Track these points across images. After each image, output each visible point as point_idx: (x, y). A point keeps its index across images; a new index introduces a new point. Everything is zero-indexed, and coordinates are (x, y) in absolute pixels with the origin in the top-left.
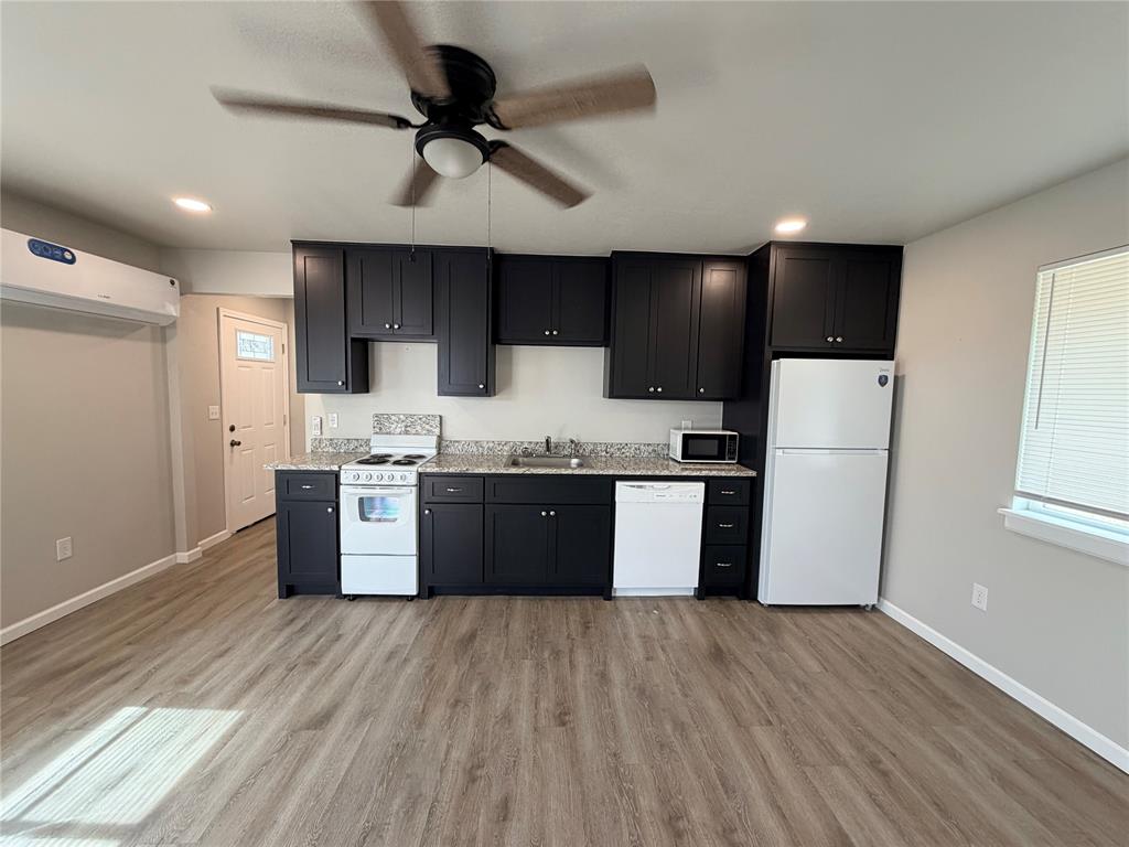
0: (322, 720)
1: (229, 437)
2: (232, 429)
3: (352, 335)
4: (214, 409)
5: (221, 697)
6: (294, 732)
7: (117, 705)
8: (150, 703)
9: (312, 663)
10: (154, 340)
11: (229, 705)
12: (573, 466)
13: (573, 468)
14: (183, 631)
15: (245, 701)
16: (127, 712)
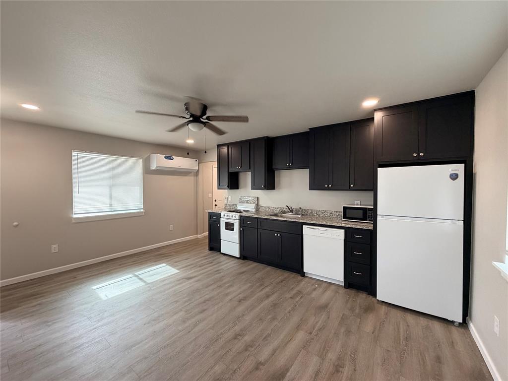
0: (191, 278)
1: (214, 203)
2: (215, 201)
3: (230, 171)
4: (210, 195)
5: (179, 267)
6: (183, 279)
7: (163, 263)
8: (168, 265)
9: (200, 267)
10: (194, 176)
11: (178, 269)
14: (185, 253)
15: (181, 270)
16: (164, 265)
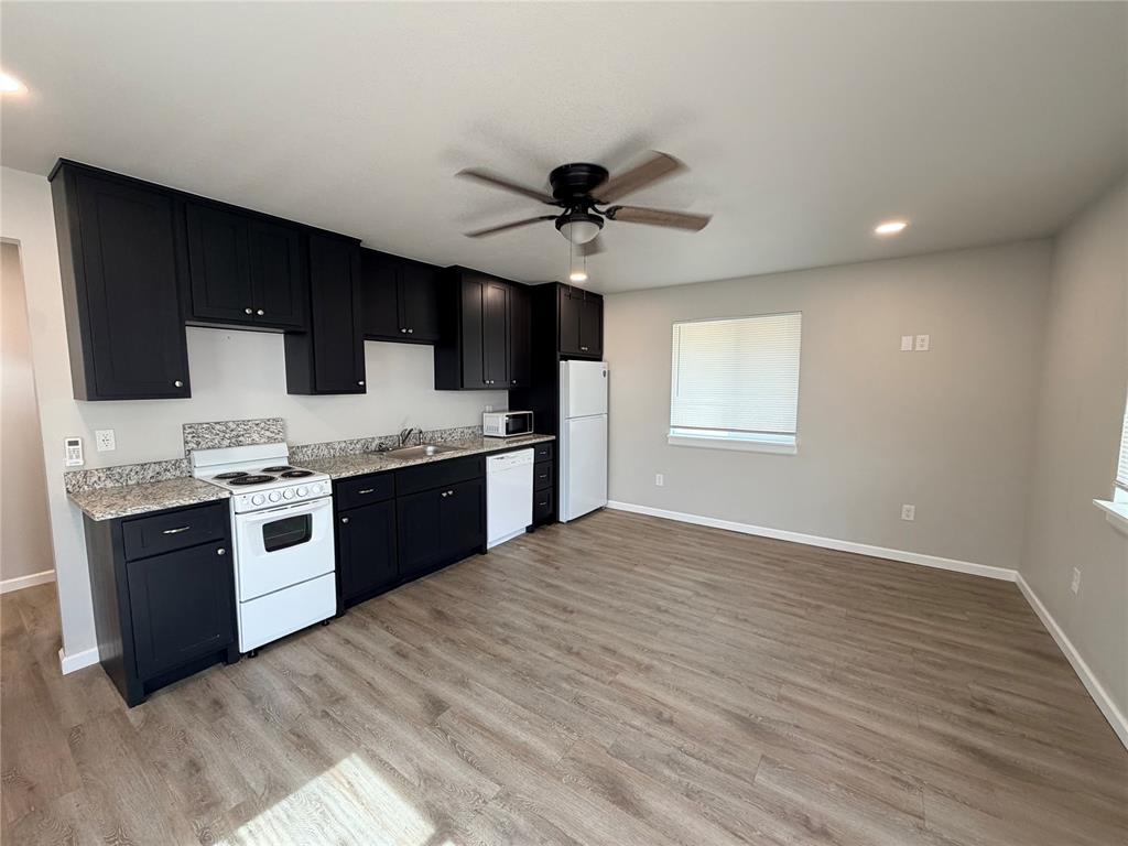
12: (430, 454)
13: (431, 455)
